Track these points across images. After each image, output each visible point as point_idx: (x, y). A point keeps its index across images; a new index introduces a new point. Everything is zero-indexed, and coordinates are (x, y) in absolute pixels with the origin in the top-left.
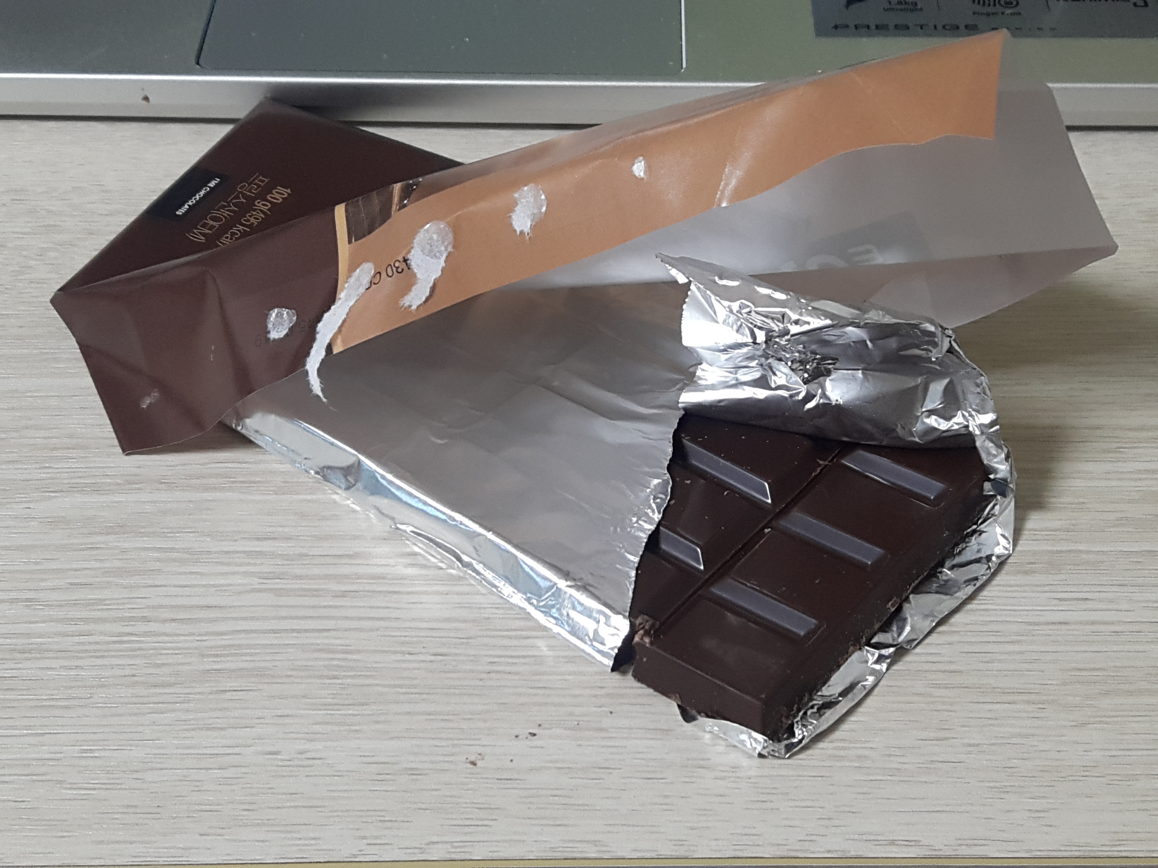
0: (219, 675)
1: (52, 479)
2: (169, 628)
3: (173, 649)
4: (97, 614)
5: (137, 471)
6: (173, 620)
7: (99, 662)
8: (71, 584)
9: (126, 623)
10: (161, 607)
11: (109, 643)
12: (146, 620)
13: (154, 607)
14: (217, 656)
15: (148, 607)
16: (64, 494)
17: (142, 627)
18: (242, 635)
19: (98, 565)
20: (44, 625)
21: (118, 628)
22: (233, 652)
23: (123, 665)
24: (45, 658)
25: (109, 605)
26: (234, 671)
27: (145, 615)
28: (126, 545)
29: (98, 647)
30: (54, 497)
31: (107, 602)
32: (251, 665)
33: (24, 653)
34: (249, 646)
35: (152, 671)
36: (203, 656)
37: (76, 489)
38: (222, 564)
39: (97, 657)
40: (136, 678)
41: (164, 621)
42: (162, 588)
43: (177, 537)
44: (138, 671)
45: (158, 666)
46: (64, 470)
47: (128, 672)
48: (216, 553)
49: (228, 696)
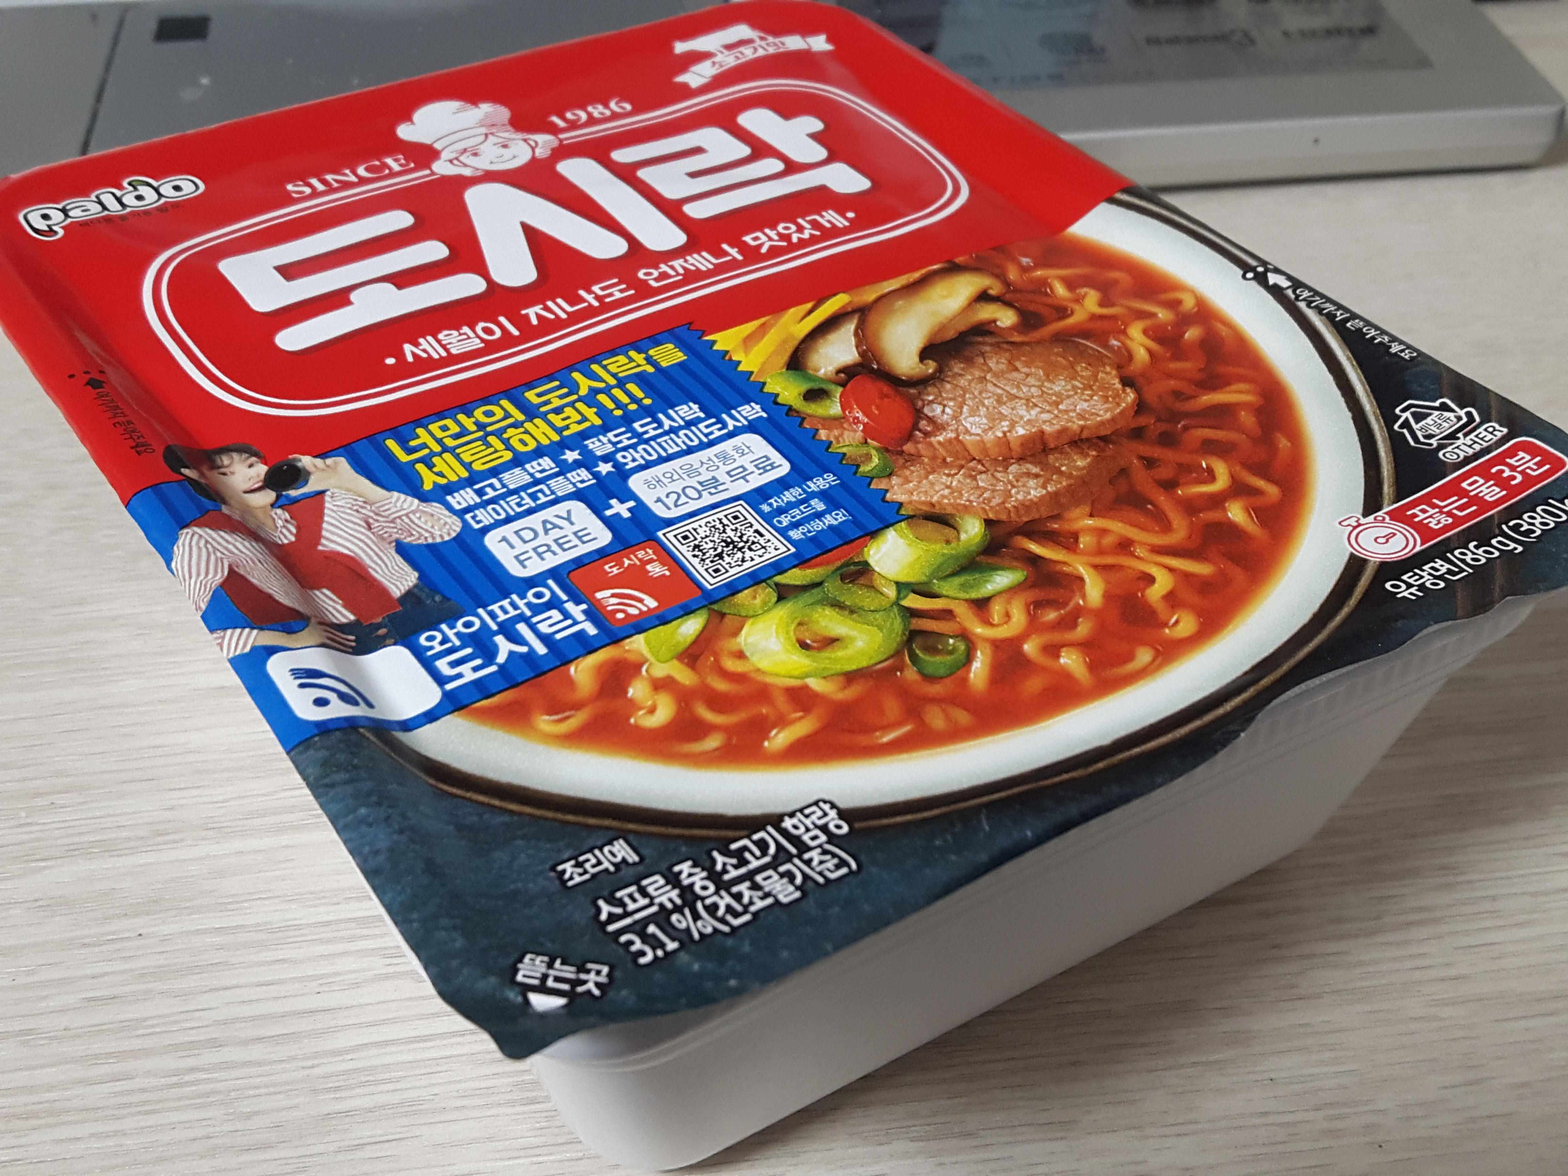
0: (348, 1120)
1: (38, 840)
2: (256, 1052)
3: (266, 1086)
4: (137, 1044)
5: (168, 815)
6: (260, 1039)
7: (151, 1120)
8: (89, 1000)
9: (184, 1054)
10: (235, 1020)
11: (160, 1089)
12: (215, 1044)
13: (225, 1022)
14: (337, 1089)
15: (217, 1023)
16: (60, 861)
17: (209, 1057)
18: (374, 1051)
19: (127, 966)
20: (53, 1070)
21: (171, 1062)
22: (364, 1079)
23: (190, 1121)
24: (64, 1123)
25: (153, 1026)
26: (370, 1110)
27: (214, 1036)
28: (165, 929)
29: (145, 1096)
30: (45, 868)
31: (149, 1023)
32: (396, 1098)
33: (27, 1118)
34: (386, 1067)
35: (239, 1126)
36: (315, 1091)
37: (77, 852)
38: (321, 941)
39: (147, 1113)
40: (212, 1141)
41: (246, 1042)
42: (233, 990)
43: (247, 908)
44: (218, 1129)
45: (249, 1116)
46: (53, 826)
47: (199, 1132)
48: (310, 925)
49: (368, 1152)
